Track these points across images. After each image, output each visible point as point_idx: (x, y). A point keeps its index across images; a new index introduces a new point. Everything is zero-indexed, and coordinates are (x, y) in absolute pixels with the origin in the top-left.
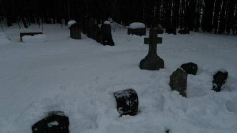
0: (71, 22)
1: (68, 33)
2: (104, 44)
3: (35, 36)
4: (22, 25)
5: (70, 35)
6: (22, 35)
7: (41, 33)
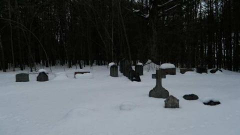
0: (112, 64)
1: (109, 73)
2: (133, 80)
3: (85, 74)
4: (78, 66)
5: (109, 74)
6: (76, 73)
7: (89, 72)
